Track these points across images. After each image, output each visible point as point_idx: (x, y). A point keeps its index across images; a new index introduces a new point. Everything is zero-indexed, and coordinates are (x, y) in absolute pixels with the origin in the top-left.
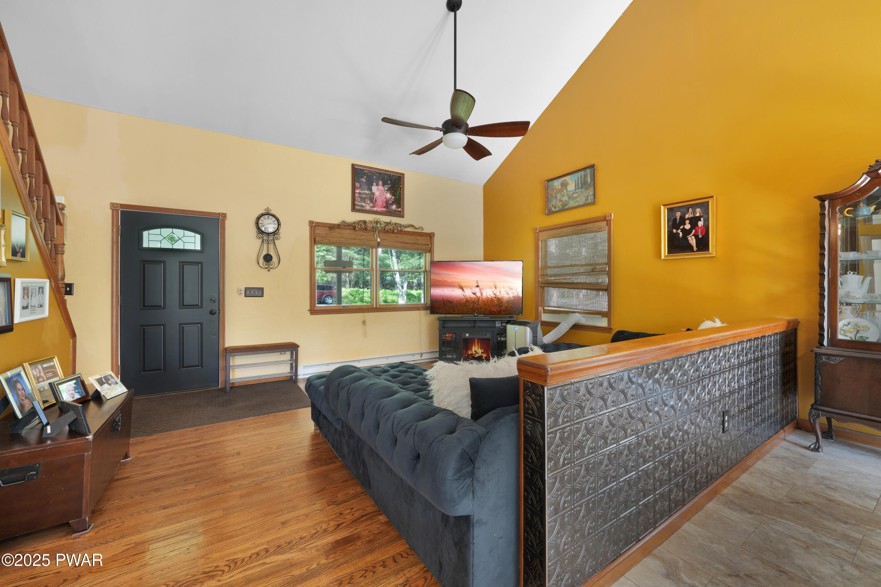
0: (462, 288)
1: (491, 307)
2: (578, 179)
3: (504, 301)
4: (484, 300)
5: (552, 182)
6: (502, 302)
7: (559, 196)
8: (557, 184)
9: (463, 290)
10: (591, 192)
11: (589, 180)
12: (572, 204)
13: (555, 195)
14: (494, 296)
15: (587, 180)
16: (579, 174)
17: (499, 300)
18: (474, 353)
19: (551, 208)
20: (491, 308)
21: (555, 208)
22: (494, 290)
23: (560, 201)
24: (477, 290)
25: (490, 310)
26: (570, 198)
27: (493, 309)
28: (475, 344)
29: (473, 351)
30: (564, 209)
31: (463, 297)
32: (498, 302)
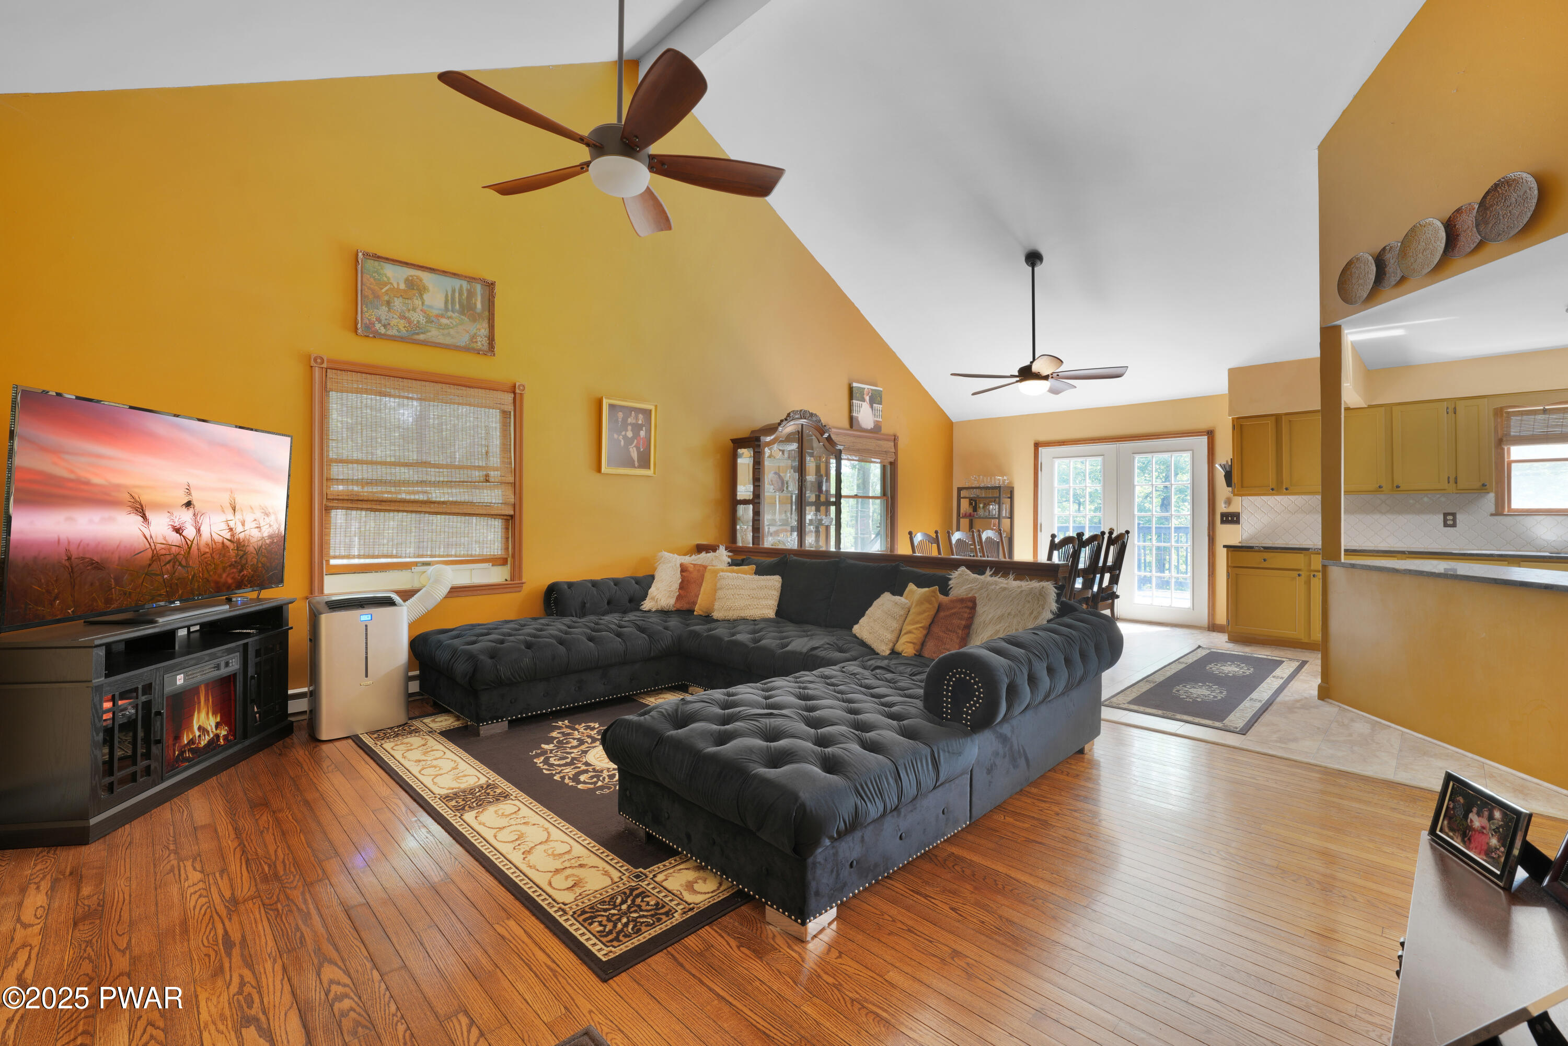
0: (140, 510)
1: (220, 571)
2: (454, 291)
3: (251, 549)
4: (204, 549)
5: (376, 263)
6: (245, 554)
7: (398, 303)
8: (395, 276)
9: (144, 517)
10: (483, 330)
11: (479, 306)
12: (434, 334)
13: (386, 298)
14: (228, 536)
15: (475, 304)
16: (457, 283)
17: (240, 545)
18: (197, 734)
19: (374, 324)
20: (220, 576)
21: (385, 326)
22: (230, 517)
23: (402, 317)
24: (185, 517)
25: (217, 583)
26: (429, 321)
27: (224, 576)
28: (199, 703)
29: (196, 727)
30: (409, 339)
31: (143, 544)
32: (237, 555)
